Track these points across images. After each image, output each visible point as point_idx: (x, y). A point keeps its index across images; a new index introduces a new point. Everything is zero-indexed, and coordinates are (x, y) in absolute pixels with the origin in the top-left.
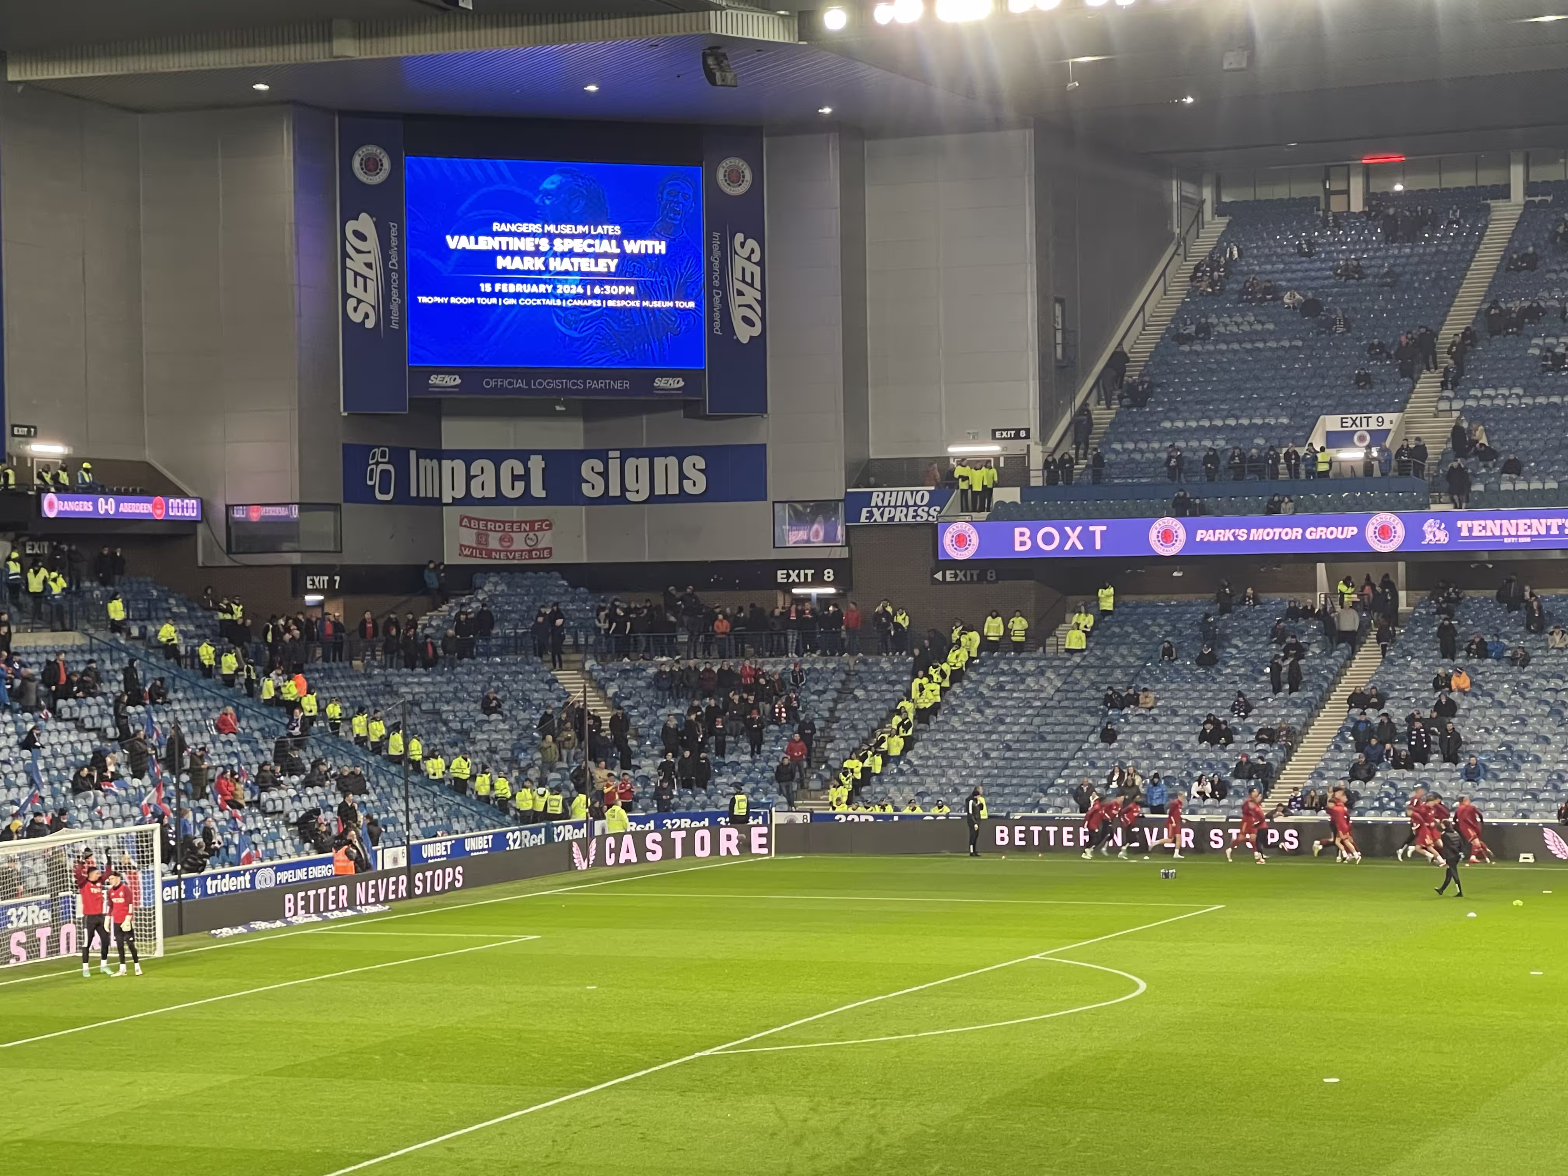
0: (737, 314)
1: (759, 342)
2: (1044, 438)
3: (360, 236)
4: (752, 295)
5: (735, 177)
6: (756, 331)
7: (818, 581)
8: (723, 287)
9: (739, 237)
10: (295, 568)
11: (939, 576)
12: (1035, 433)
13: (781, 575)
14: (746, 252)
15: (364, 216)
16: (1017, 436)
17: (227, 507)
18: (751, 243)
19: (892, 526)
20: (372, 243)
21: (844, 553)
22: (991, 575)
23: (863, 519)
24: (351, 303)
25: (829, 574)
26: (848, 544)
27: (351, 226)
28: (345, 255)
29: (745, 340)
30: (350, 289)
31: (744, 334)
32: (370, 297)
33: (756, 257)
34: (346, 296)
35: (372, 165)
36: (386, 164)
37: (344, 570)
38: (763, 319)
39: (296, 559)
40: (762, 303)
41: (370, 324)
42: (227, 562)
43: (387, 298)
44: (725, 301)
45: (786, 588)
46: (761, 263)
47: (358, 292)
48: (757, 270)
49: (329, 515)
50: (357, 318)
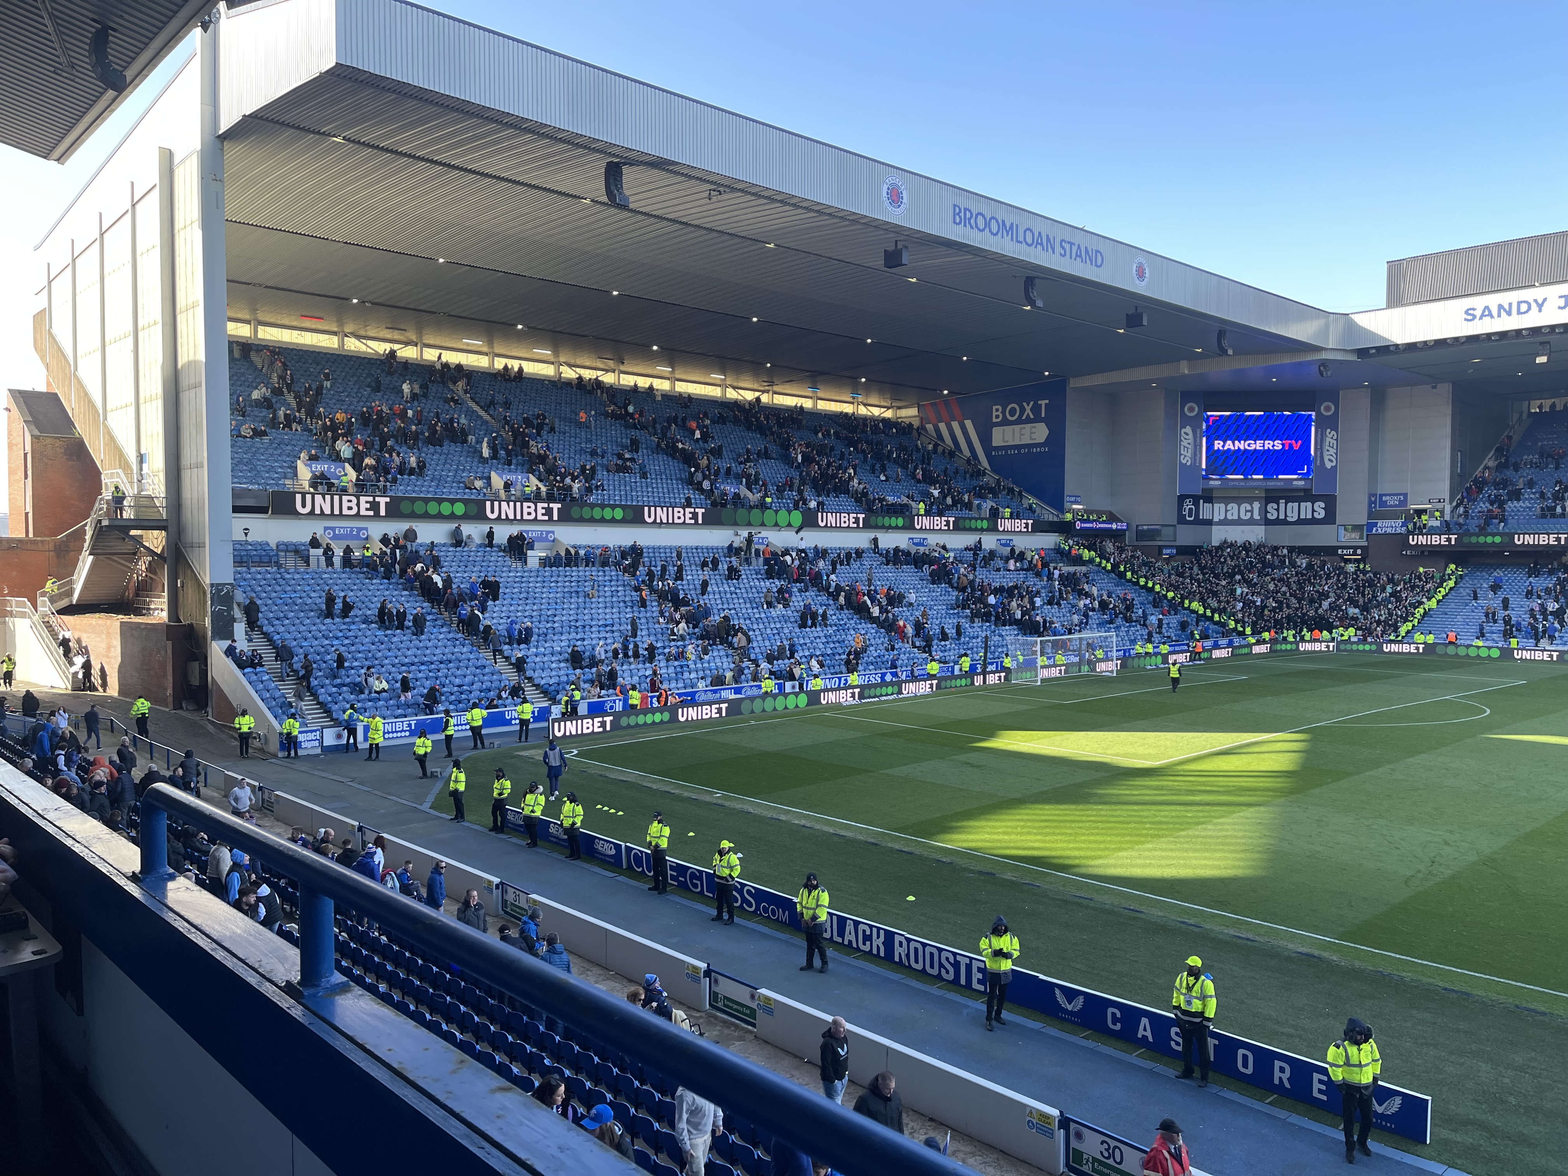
0: (1326, 459)
1: (1334, 468)
2: (1451, 503)
3: (1187, 434)
4: (1332, 451)
5: (1328, 409)
6: (1334, 464)
7: (1355, 554)
8: (1321, 448)
9: (1329, 430)
10: (1159, 546)
11: (1404, 553)
12: (1447, 500)
13: (1340, 551)
14: (1331, 436)
15: (1188, 427)
16: (1440, 501)
17: (1137, 526)
18: (1333, 432)
19: (1385, 534)
20: (1191, 436)
21: (1366, 544)
22: (1426, 553)
23: (1374, 532)
24: (1182, 457)
25: (1359, 551)
26: (1367, 540)
27: (1183, 430)
28: (1181, 440)
29: (1329, 467)
30: (1182, 452)
31: (1329, 465)
32: (1189, 455)
33: (1335, 437)
34: (1181, 454)
35: (1191, 409)
36: (1197, 409)
37: (1177, 547)
38: (1337, 460)
39: (1160, 543)
40: (1336, 454)
41: (1189, 464)
42: (1136, 543)
43: (1195, 454)
44: (1322, 453)
45: (1342, 556)
46: (1337, 440)
47: (1185, 453)
48: (1335, 442)
49: (1172, 528)
50: (1184, 462)
